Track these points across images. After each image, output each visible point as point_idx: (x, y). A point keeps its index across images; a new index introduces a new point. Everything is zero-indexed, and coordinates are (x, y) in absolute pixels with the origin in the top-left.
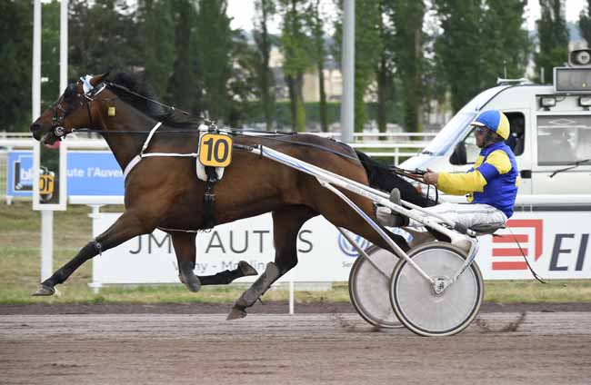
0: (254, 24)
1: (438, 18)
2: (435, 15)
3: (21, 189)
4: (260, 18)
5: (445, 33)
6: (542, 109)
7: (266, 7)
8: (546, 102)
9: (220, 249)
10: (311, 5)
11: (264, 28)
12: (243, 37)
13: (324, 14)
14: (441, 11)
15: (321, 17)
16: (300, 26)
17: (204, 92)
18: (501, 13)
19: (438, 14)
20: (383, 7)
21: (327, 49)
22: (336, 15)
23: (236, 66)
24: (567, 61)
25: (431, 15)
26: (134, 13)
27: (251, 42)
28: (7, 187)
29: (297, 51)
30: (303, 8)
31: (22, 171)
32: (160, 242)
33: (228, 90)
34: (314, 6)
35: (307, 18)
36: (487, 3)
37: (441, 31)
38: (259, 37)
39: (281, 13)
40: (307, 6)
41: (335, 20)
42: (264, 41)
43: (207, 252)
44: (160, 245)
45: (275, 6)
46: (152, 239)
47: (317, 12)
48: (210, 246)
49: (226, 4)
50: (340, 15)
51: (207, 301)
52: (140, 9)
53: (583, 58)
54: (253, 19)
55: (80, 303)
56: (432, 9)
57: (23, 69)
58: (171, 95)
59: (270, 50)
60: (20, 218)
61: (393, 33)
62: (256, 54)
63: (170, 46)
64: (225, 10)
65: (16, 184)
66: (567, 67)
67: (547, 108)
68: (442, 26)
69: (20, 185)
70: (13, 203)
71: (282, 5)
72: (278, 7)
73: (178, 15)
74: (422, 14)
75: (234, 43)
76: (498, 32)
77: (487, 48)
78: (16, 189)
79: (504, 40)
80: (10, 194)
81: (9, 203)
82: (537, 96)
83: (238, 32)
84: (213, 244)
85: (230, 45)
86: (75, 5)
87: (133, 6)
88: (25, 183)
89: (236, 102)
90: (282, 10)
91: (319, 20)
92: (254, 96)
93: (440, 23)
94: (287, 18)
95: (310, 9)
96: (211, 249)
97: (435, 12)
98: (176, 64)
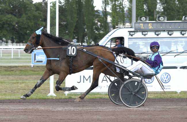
0: (102, 8)
1: (161, 6)
2: (160, 5)
3: (36, 62)
4: (104, 6)
5: (164, 11)
6: (130, 36)
7: (106, 3)
8: (131, 34)
9: (106, 81)
10: (121, 2)
11: (106, 9)
12: (99, 13)
13: (125, 5)
14: (163, 4)
15: (124, 6)
16: (117, 9)
17: (86, 30)
18: (182, 4)
19: (162, 5)
20: (144, 3)
21: (126, 16)
22: (129, 5)
23: (96, 22)
24: (138, 20)
25: (159, 5)
26: (63, 5)
27: (101, 14)
28: (32, 61)
29: (116, 17)
30: (118, 3)
31: (36, 56)
32: (87, 79)
33: (94, 29)
34: (122, 2)
35: (119, 6)
36: (177, 1)
37: (163, 10)
38: (104, 13)
39: (111, 5)
40: (119, 2)
41: (128, 7)
42: (106, 13)
43: (102, 82)
44: (87, 80)
45: (109, 2)
46: (84, 78)
47: (122, 4)
48: (103, 80)
49: (93, 2)
50: (130, 5)
51: (104, 98)
52: (65, 4)
53: (143, 19)
54: (102, 7)
55: (64, 99)
56: (160, 3)
57: (28, 23)
58: (75, 31)
59: (107, 17)
60: (36, 71)
61: (147, 11)
62: (103, 18)
63: (75, 15)
64: (93, 4)
65: (35, 60)
66: (138, 22)
67: (132, 35)
68: (163, 9)
69: (36, 61)
70: (33, 66)
71: (111, 2)
72: (110, 3)
73: (77, 5)
74: (156, 5)
75: (96, 14)
76: (181, 11)
77: (178, 15)
78: (35, 62)
79: (183, 13)
80: (33, 64)
81: (32, 66)
82: (128, 31)
83: (97, 11)
84: (104, 80)
85: (94, 15)
86: (45, 3)
87: (63, 3)
88: (38, 60)
89: (96, 33)
90: (111, 4)
91: (123, 7)
92: (102, 31)
93: (162, 8)
94: (113, 6)
95: (120, 3)
96: (103, 81)
97: (161, 4)
98: (77, 21)
